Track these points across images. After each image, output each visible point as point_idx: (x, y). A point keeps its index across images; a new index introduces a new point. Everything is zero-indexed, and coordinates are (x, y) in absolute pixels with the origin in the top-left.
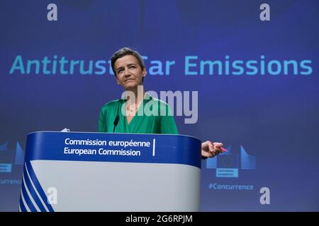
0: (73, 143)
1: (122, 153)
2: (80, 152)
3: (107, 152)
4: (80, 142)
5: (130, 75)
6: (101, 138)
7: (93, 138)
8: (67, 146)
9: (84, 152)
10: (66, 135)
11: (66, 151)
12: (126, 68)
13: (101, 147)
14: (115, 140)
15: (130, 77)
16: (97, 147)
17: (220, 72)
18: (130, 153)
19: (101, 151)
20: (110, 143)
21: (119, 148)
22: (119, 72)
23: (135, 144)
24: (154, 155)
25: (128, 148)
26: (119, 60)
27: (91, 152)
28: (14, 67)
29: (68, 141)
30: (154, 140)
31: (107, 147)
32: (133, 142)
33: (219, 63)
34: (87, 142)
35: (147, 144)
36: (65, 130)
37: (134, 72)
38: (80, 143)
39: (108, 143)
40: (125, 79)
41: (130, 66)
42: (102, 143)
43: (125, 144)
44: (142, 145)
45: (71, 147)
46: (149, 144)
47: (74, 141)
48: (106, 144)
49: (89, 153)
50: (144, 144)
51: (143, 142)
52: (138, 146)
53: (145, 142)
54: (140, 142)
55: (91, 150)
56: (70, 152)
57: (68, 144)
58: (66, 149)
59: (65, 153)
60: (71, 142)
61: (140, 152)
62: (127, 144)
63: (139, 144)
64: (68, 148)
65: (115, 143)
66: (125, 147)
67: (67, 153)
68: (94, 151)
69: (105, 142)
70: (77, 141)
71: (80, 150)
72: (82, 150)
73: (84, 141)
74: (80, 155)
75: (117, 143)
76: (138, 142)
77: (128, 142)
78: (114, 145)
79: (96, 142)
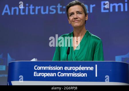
0: (40, 69)
1: (74, 75)
2: (45, 75)
3: (63, 75)
4: (45, 68)
5: (77, 18)
6: (59, 65)
7: (53, 64)
8: (36, 71)
9: (48, 75)
11: (35, 74)
13: (59, 71)
14: (69, 66)
15: (77, 20)
16: (56, 71)
17: (122, 10)
18: (80, 75)
19: (60, 74)
20: (66, 68)
21: (72, 71)
22: (70, 15)
23: (83, 68)
24: (96, 76)
25: (78, 72)
27: (52, 75)
28: (4, 11)
29: (36, 67)
30: (96, 66)
31: (63, 71)
32: (81, 67)
33: (122, 5)
34: (50, 68)
35: (91, 69)
36: (34, 60)
37: (81, 16)
38: (45, 69)
39: (64, 68)
40: (74, 20)
41: (78, 12)
42: (60, 68)
44: (87, 69)
45: (38, 71)
46: (93, 68)
47: (41, 67)
48: (62, 69)
49: (51, 76)
50: (89, 68)
51: (88, 67)
52: (85, 70)
53: (90, 67)
54: (86, 67)
55: (52, 74)
56: (38, 75)
57: (36, 69)
58: (35, 73)
59: (34, 76)
60: (39, 68)
61: (86, 74)
62: (77, 68)
63: (86, 68)
64: (36, 72)
65: (69, 69)
66: (76, 71)
67: (36, 76)
68: (55, 74)
69: (62, 67)
70: (42, 67)
71: (45, 74)
72: (46, 73)
73: (47, 67)
74: (45, 77)
75: (70, 68)
76: (85, 67)
77: (78, 67)
78: (68, 69)
79: (55, 68)
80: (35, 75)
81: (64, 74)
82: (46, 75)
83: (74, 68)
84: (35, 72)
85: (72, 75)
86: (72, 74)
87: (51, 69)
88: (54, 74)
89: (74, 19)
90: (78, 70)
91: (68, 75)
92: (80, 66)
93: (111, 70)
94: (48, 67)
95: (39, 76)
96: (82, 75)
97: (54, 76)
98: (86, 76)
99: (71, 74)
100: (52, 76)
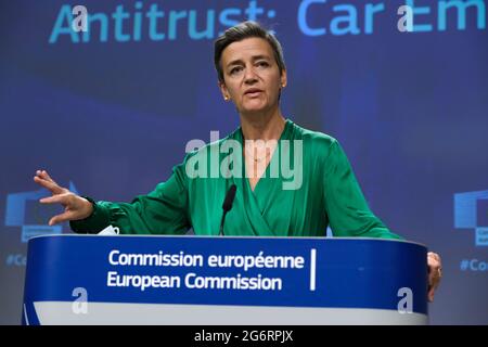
0: (128, 260)
1: (239, 283)
2: (142, 282)
3: (203, 282)
4: (143, 259)
5: (255, 81)
7: (171, 248)
8: (113, 268)
9: (153, 281)
10: (111, 243)
11: (112, 279)
12: (248, 65)
13: (191, 269)
14: (224, 253)
15: (254, 86)
16: (180, 271)
18: (258, 284)
19: (192, 281)
20: (213, 260)
21: (232, 271)
22: (232, 72)
23: (270, 262)
24: (313, 287)
25: (253, 272)
26: (233, 46)
27: (168, 282)
29: (116, 258)
30: (313, 252)
31: (205, 271)
32: (264, 256)
34: (160, 259)
35: (297, 262)
36: (109, 231)
37: (265, 74)
38: (143, 262)
39: (205, 261)
40: (246, 88)
42: (193, 260)
43: (245, 262)
44: (284, 264)
45: (123, 271)
46: (302, 261)
47: (130, 256)
48: (201, 264)
49: (162, 286)
50: (289, 262)
51: (287, 259)
52: (276, 266)
53: (291, 258)
54: (281, 258)
55: (167, 278)
56: (121, 282)
57: (116, 263)
58: (112, 276)
59: (109, 284)
60: (123, 259)
61: (279, 281)
62: (249, 262)
63: (279, 262)
64: (115, 273)
65: (223, 262)
66: (246, 269)
67: (114, 285)
68: (175, 281)
69: (201, 257)
70: (136, 257)
71: (144, 278)
72: (148, 277)
73: (151, 257)
74: (143, 289)
75: (228, 261)
76: (277, 258)
77: (251, 258)
78: (221, 265)
79: (178, 259)
80: (112, 282)
81: (207, 279)
82: (146, 281)
83: (239, 261)
84: (110, 273)
85: (232, 282)
86: (233, 279)
87: (163, 262)
88: (173, 278)
89: (247, 82)
90: (251, 265)
91: (220, 285)
92: (261, 253)
93: (361, 269)
94: (156, 256)
95: (123, 284)
96: (266, 284)
97: (172, 285)
98: (280, 288)
99: (228, 280)
100: (168, 286)
